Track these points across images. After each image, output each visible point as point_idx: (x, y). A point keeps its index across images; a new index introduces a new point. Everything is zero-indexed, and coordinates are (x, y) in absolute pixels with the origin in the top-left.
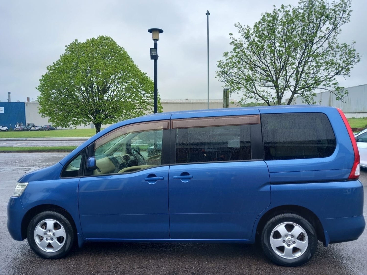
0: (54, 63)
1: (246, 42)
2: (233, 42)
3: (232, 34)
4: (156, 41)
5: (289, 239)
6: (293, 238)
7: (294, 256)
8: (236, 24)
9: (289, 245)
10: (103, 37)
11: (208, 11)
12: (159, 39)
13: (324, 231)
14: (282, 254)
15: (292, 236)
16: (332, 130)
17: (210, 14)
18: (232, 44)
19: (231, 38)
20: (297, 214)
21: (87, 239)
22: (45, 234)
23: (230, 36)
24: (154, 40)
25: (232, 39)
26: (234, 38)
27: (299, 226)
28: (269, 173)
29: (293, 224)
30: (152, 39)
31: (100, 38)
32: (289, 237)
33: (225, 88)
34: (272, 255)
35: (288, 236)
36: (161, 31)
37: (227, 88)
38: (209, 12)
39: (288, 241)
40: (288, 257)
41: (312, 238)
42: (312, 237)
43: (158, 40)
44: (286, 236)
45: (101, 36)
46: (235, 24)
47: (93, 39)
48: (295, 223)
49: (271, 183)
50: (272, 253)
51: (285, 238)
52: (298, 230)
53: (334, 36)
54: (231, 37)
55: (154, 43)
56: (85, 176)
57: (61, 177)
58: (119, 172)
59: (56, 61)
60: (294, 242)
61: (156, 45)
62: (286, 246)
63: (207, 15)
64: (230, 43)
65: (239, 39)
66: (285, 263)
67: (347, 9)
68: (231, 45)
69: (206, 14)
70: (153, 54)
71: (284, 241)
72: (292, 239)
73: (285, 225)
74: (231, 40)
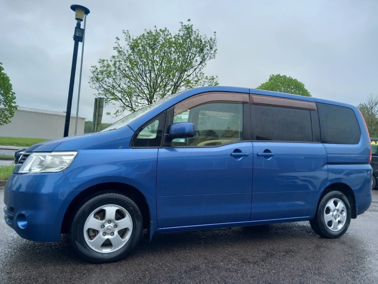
2: (117, 47)
3: (119, 39)
4: (79, 21)
5: (336, 213)
6: (338, 212)
7: (338, 229)
8: (125, 31)
19: (116, 42)
21: (161, 229)
22: (103, 226)
23: (116, 40)
24: (77, 19)
26: (119, 44)
27: (341, 201)
28: (327, 154)
33: (97, 96)
37: (100, 97)
39: (336, 216)
43: (82, 20)
44: (334, 211)
46: (123, 30)
48: (339, 199)
53: (200, 68)
54: (117, 41)
56: (163, 147)
57: (131, 146)
58: (199, 145)
62: (334, 220)
64: (114, 48)
65: (124, 47)
67: (214, 47)
68: (114, 49)
70: (77, 35)
73: (333, 201)
74: (116, 45)
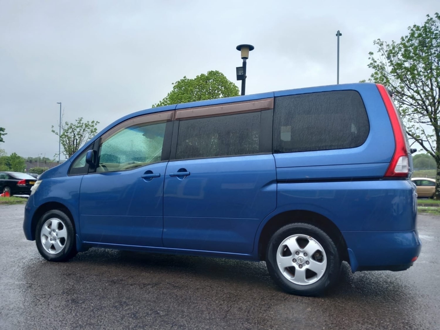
0: (160, 102)
1: (387, 63)
2: (371, 64)
4: (245, 59)
5: (300, 257)
6: (307, 257)
7: (307, 282)
8: (376, 41)
9: (301, 266)
10: (212, 71)
11: (338, 32)
12: (249, 58)
13: (348, 249)
14: (292, 278)
15: (305, 254)
16: (365, 111)
17: (342, 34)
18: (371, 67)
19: (369, 58)
20: (313, 225)
21: (85, 242)
23: (369, 56)
24: (242, 58)
25: (371, 59)
26: (373, 59)
27: (314, 240)
28: (276, 168)
29: (307, 238)
30: (240, 57)
31: (210, 73)
32: (301, 255)
34: (278, 277)
35: (300, 253)
36: (251, 48)
38: (340, 33)
39: (299, 260)
40: (300, 282)
41: (331, 258)
42: (331, 256)
43: (247, 58)
44: (297, 253)
45: (210, 71)
47: (202, 75)
48: (309, 236)
49: (278, 181)
50: (278, 275)
51: (296, 255)
52: (313, 246)
54: (371, 57)
55: (243, 61)
59: (163, 99)
60: (307, 262)
61: (244, 64)
62: (297, 267)
63: (337, 37)
64: (368, 65)
66: (294, 289)
68: (369, 67)
69: (337, 35)
70: (240, 74)
71: (294, 260)
72: (305, 257)
73: (296, 237)
74: (370, 61)
